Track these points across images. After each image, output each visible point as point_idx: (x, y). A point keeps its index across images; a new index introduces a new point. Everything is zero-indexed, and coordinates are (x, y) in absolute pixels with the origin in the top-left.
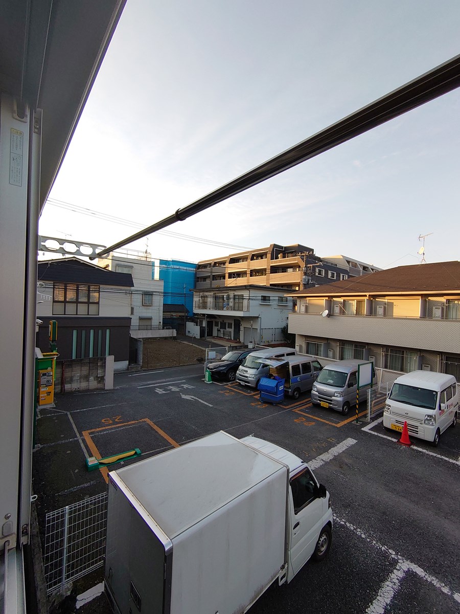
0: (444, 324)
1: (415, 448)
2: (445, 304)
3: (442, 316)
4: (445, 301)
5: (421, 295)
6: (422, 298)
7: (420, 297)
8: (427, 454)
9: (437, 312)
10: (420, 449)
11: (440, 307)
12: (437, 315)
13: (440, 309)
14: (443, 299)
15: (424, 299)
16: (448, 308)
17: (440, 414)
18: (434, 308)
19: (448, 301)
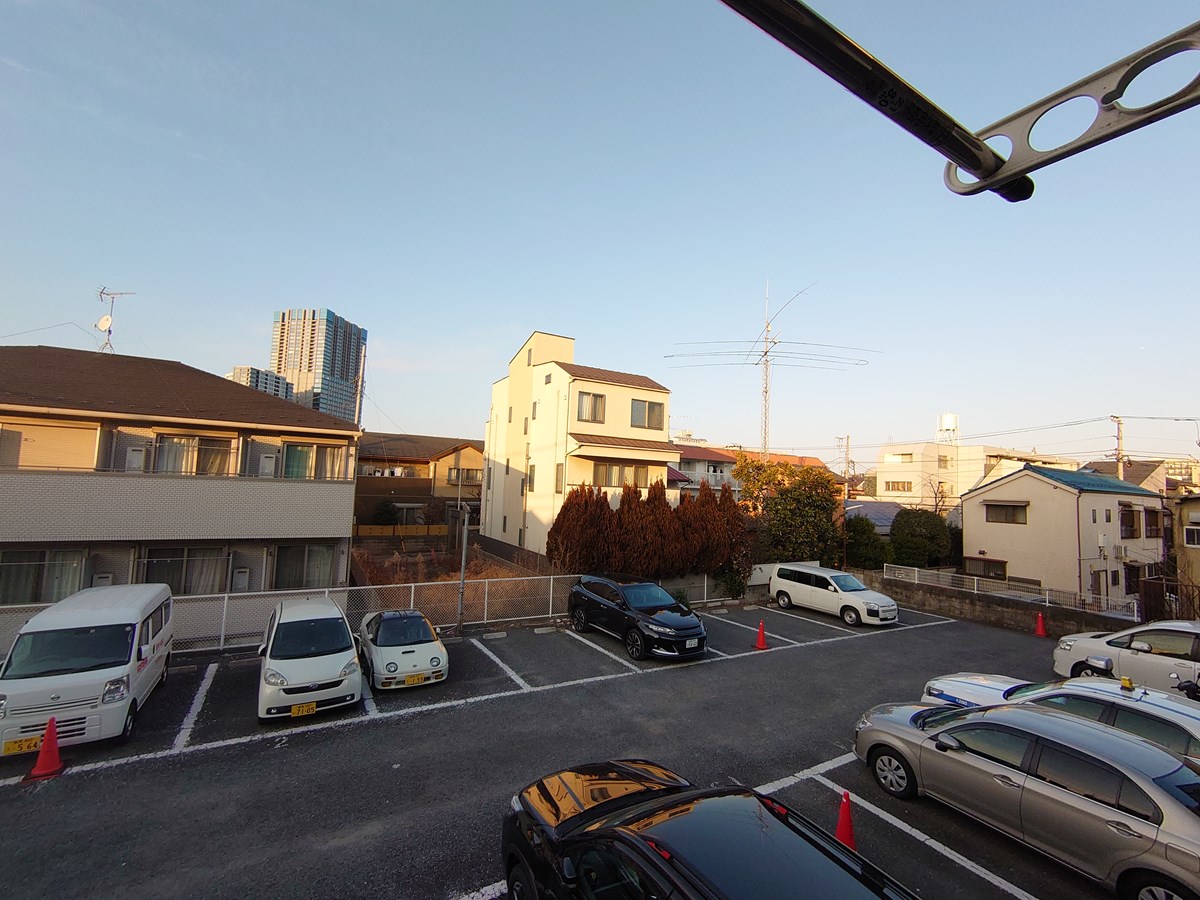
0: (150, 483)
1: (75, 769)
2: (154, 443)
3: (147, 466)
4: (153, 436)
5: (102, 421)
6: (101, 426)
7: (99, 424)
8: (107, 769)
9: (136, 460)
10: (87, 767)
11: (144, 449)
12: (134, 466)
13: (144, 453)
14: (150, 433)
15: (107, 429)
16: (160, 451)
17: (139, 670)
18: (129, 449)
19: (161, 437)
